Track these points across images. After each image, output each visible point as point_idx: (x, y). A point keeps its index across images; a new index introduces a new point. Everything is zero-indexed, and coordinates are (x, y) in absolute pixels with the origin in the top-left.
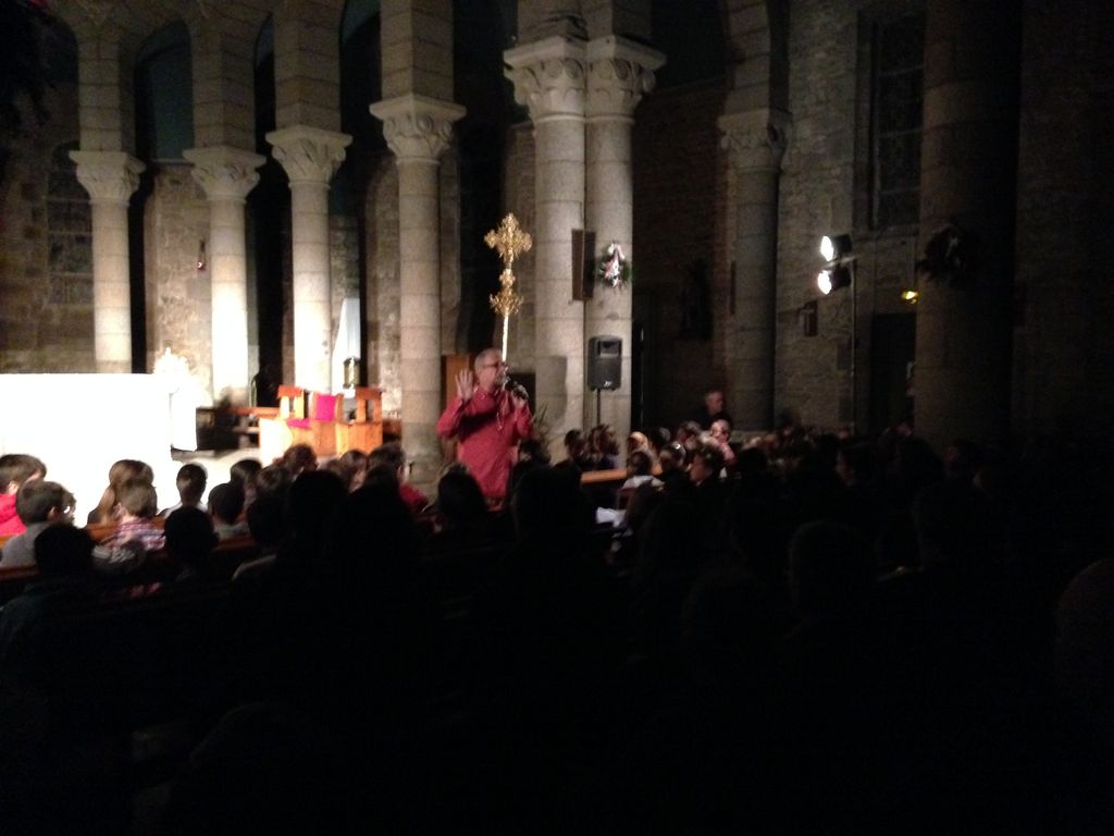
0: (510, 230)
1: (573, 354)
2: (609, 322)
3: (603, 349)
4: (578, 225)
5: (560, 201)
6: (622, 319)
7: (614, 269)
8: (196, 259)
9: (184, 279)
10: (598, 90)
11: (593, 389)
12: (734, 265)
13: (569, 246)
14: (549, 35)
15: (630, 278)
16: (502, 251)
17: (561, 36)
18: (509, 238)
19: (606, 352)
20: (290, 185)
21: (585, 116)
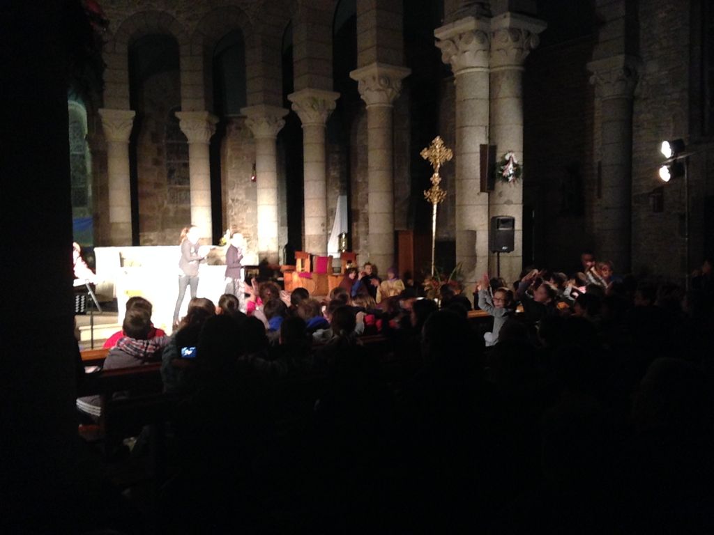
0: (437, 147)
1: (481, 228)
2: (505, 205)
3: (501, 225)
4: (484, 141)
5: (472, 126)
6: (516, 204)
7: (510, 169)
8: (250, 175)
9: (244, 187)
10: (498, 50)
11: (494, 252)
12: (600, 163)
13: (479, 155)
14: (465, 16)
15: (521, 175)
16: (432, 161)
17: (473, 16)
18: (437, 152)
19: (504, 227)
20: (302, 126)
21: (489, 68)
